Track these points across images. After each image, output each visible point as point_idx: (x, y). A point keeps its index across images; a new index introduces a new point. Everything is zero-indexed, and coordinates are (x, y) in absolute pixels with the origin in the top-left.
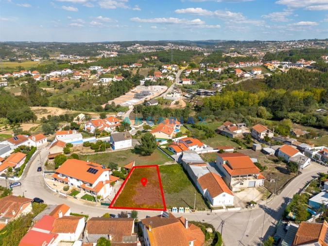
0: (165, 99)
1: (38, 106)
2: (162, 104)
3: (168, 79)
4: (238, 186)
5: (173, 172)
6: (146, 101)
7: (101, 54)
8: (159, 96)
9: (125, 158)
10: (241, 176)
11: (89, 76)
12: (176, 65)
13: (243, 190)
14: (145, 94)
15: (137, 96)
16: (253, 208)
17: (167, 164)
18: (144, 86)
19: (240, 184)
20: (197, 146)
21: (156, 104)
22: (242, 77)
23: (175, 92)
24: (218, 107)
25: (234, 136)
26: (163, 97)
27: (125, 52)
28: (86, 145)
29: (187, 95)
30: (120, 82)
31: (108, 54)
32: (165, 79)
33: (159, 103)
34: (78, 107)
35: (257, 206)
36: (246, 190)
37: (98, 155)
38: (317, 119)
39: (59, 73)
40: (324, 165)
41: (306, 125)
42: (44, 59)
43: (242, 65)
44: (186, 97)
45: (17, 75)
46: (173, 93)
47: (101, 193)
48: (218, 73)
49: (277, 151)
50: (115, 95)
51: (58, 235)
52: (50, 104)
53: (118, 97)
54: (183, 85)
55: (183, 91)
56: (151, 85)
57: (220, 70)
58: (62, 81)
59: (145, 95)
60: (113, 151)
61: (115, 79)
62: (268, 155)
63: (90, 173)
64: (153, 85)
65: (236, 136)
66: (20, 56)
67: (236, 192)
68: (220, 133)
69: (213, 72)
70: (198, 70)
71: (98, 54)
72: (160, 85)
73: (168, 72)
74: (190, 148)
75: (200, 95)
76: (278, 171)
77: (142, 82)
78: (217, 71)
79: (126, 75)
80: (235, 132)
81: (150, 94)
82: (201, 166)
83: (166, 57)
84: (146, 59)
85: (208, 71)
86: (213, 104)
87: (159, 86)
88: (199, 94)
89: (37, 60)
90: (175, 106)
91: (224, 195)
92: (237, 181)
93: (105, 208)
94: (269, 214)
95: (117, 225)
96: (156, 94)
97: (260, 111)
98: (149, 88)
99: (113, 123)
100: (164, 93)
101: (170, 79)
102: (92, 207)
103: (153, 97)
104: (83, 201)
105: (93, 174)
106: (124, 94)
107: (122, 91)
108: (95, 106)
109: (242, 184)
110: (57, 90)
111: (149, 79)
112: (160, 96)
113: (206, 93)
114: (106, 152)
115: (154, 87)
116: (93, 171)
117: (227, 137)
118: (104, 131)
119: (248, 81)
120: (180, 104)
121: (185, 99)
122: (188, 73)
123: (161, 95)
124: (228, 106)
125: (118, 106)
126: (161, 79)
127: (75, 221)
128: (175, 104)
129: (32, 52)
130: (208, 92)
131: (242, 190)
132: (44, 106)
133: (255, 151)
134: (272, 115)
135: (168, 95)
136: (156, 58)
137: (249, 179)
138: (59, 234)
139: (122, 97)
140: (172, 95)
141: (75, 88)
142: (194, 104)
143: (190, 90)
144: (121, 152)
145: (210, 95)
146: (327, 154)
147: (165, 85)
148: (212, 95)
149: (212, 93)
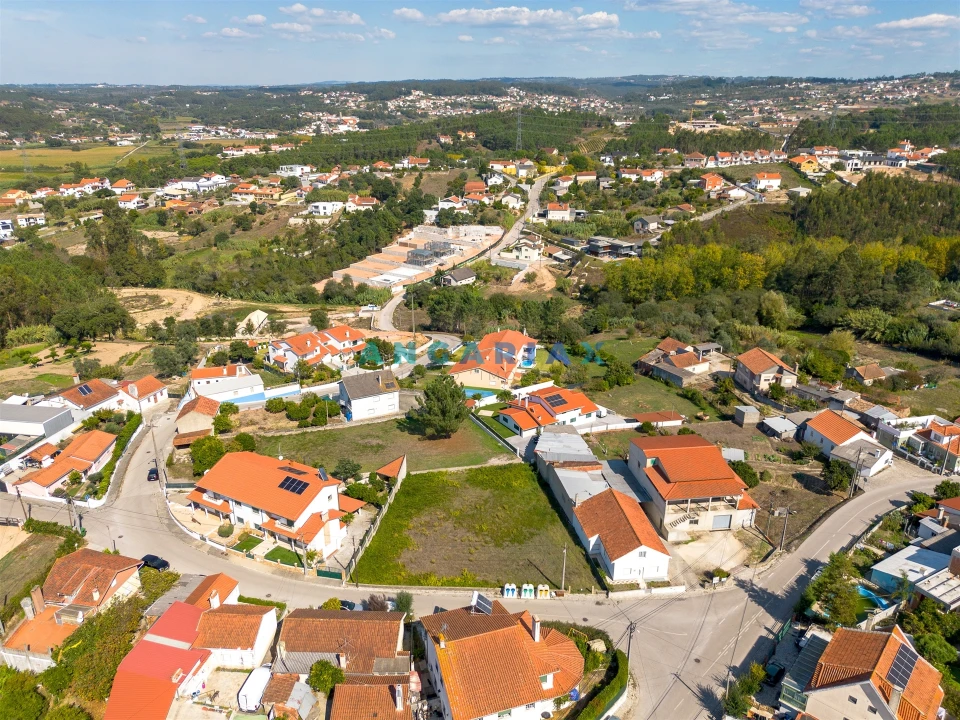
0: (497, 266)
1: (135, 285)
2: (485, 282)
3: (506, 207)
4: (685, 526)
5: (509, 485)
6: (440, 273)
7: (309, 122)
8: (479, 255)
9: (379, 446)
10: (692, 502)
11: (276, 196)
12: (529, 163)
13: (699, 537)
14: (438, 251)
15: (416, 258)
16: (720, 589)
17: (495, 462)
18: (435, 228)
19: (691, 522)
20: (579, 411)
21: (470, 280)
22: (722, 198)
23: (526, 244)
24: (647, 291)
25: (686, 382)
26: (489, 260)
27: (380, 116)
28: (274, 407)
29: (559, 254)
30: (367, 213)
31: (330, 124)
32: (498, 205)
33: (478, 278)
34: (246, 288)
35: (730, 583)
36: (704, 538)
37: (308, 437)
38: (931, 329)
39: (191, 185)
40: (929, 469)
42: (144, 139)
43: (726, 162)
44: (556, 259)
45: (71, 191)
46: (518, 249)
47: (317, 544)
48: (653, 185)
49: (802, 429)
50: (352, 254)
51: (209, 653)
52: (169, 280)
53: (361, 258)
54: (550, 222)
55: (548, 242)
56: (454, 224)
57: (657, 176)
58: (199, 212)
59: (438, 255)
60: (347, 424)
61: (351, 207)
62: (776, 440)
63: (288, 492)
64: (462, 224)
65: (692, 380)
66: (77, 131)
67: (678, 543)
68: (648, 371)
69: (637, 181)
70: (594, 178)
71: (301, 124)
72: (482, 223)
73: (506, 182)
74: (560, 418)
75: (596, 254)
76: (799, 485)
77: (431, 215)
78: (649, 179)
79: (384, 192)
80: (689, 369)
81: (452, 251)
82: (585, 470)
83: (501, 132)
84: (443, 140)
85: (622, 181)
86: (632, 284)
87: (480, 227)
88: (594, 251)
89: (125, 143)
90: (525, 286)
91: (643, 554)
92: (681, 515)
93: (328, 583)
94: (759, 604)
95: (358, 631)
96: (469, 252)
97: (766, 305)
98: (451, 231)
99: (346, 343)
100: (491, 247)
101: (511, 206)
102: (294, 581)
103: (462, 259)
104: (271, 565)
105: (294, 495)
106: (379, 251)
107: (373, 243)
108: (295, 288)
109: (696, 522)
110: (186, 238)
111: (451, 205)
112: (483, 258)
113: (614, 250)
114: (328, 427)
115: (463, 228)
116: (295, 486)
117: (667, 384)
118: (323, 367)
119: (739, 211)
120: (538, 281)
121: (554, 266)
122: (565, 185)
123: (484, 252)
124: (677, 290)
125: (362, 288)
126: (485, 205)
127: (251, 619)
128: (524, 281)
129: (109, 118)
130: (621, 247)
131: (696, 538)
132: (153, 285)
133: (741, 425)
134: (803, 318)
135: (504, 254)
136: (471, 136)
137: (715, 509)
138: (212, 650)
139: (372, 259)
140: (515, 253)
141: (239, 232)
142: (579, 283)
143: (568, 238)
144: (370, 428)
145: (627, 255)
146: (938, 438)
147: (498, 224)
148: (630, 256)
149: (631, 248)
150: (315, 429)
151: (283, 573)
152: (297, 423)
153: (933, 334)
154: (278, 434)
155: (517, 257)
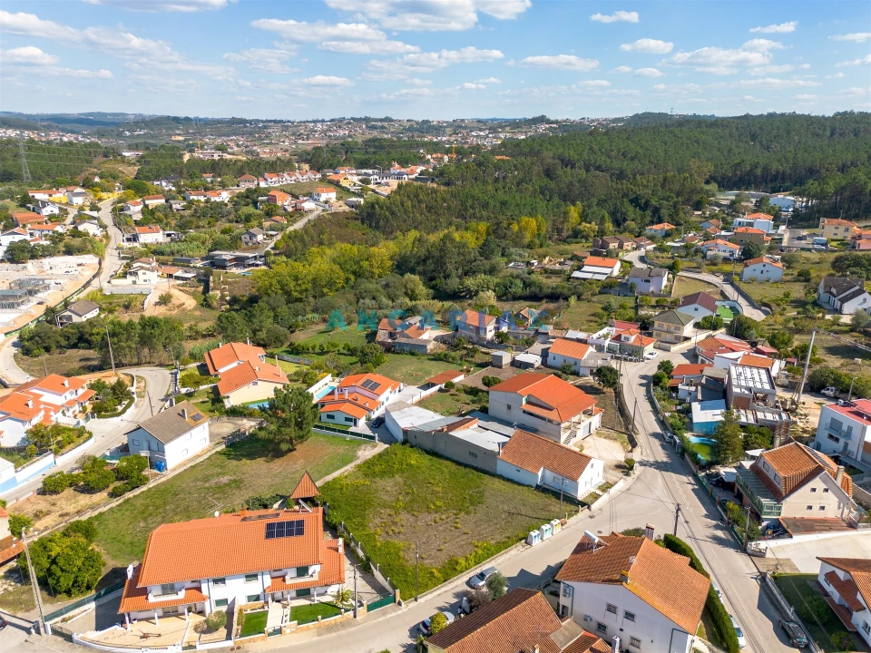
0: (115, 295)
3: (87, 234)
5: (410, 465)
6: (48, 311)
8: (85, 287)
9: (234, 482)
12: (78, 190)
13: (582, 446)
14: (29, 289)
17: (364, 454)
18: (8, 265)
20: (390, 390)
21: (95, 313)
22: (299, 212)
23: (142, 268)
24: (306, 290)
25: (429, 348)
26: (101, 290)
29: (179, 273)
32: (76, 234)
33: (101, 309)
36: (585, 445)
40: (631, 360)
41: (504, 298)
44: (177, 278)
46: (132, 274)
48: (223, 204)
49: (545, 354)
54: (146, 245)
55: (161, 263)
56: (33, 257)
57: (225, 196)
59: (31, 293)
62: (531, 370)
63: (284, 540)
64: (44, 256)
65: (430, 346)
69: (207, 202)
70: (163, 201)
72: (69, 253)
73: (63, 210)
74: (381, 398)
75: (224, 267)
78: (218, 199)
80: (422, 338)
81: (47, 287)
82: (468, 427)
85: (191, 203)
88: (219, 265)
90: (162, 309)
91: (592, 466)
92: (568, 433)
93: (384, 614)
96: (70, 285)
99: (67, 394)
101: (91, 233)
103: (68, 293)
104: (308, 629)
105: (294, 539)
109: (576, 436)
111: (18, 237)
112: (91, 289)
113: (240, 262)
114: (151, 484)
115: (47, 261)
116: (286, 529)
117: (413, 354)
119: (319, 218)
120: (174, 301)
121: (182, 286)
122: (135, 211)
123: (88, 283)
124: (331, 284)
126: (61, 234)
128: (158, 304)
130: (248, 258)
131: (580, 447)
133: (500, 367)
134: (431, 291)
135: (115, 282)
137: (583, 420)
140: (130, 279)
142: (224, 296)
143: (181, 257)
144: (195, 471)
145: (253, 265)
146: (627, 339)
147: (89, 252)
148: (257, 265)
149: (255, 257)
150: (137, 492)
151: (329, 629)
152: (104, 495)
153: (526, 285)
154: (96, 513)
155: (134, 282)
